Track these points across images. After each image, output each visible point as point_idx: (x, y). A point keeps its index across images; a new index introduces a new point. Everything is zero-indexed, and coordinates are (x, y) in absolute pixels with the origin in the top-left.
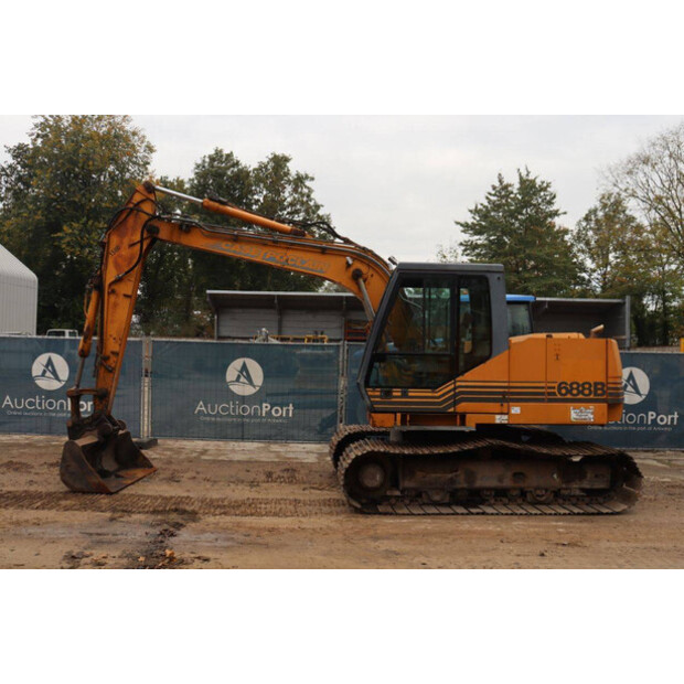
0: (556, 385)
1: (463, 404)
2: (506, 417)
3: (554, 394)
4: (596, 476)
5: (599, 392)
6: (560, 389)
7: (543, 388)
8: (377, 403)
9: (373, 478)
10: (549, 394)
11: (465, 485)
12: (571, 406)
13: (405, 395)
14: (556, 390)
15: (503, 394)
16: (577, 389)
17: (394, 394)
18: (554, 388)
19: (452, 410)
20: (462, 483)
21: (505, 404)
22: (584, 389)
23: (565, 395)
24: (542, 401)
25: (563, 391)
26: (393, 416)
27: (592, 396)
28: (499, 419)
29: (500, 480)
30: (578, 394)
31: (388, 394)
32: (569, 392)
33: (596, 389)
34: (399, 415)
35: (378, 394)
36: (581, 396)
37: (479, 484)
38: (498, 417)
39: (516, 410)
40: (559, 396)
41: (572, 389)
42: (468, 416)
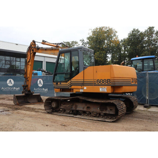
0: (96, 80)
1: (73, 86)
2: (83, 90)
3: (95, 83)
4: (111, 110)
5: (109, 82)
6: (97, 81)
7: (93, 81)
8: (55, 86)
9: (54, 105)
10: (94, 83)
11: (74, 109)
12: (100, 87)
13: (60, 84)
14: (96, 82)
15: (82, 83)
16: (102, 81)
17: (59, 84)
18: (95, 81)
19: (70, 88)
20: (74, 108)
21: (83, 86)
22: (104, 81)
23: (99, 83)
24: (92, 85)
25: (98, 82)
26: (58, 89)
27: (106, 84)
28: (81, 91)
29: (83, 108)
30: (102, 83)
31: (57, 84)
32: (100, 82)
33: (108, 81)
34: (59, 89)
35: (55, 84)
36: (103, 84)
37: (78, 109)
38: (81, 90)
39: (85, 88)
40: (97, 84)
41: (101, 81)
42: (74, 89)
